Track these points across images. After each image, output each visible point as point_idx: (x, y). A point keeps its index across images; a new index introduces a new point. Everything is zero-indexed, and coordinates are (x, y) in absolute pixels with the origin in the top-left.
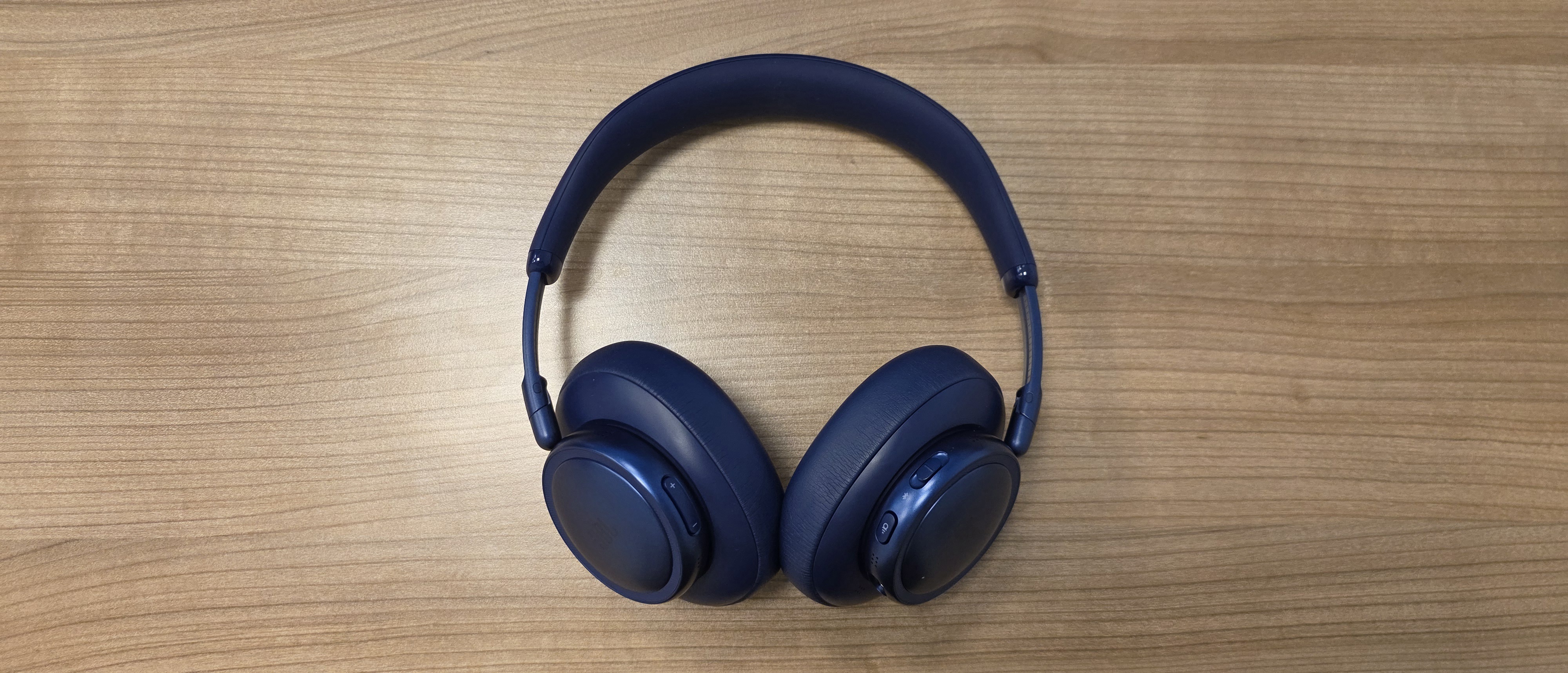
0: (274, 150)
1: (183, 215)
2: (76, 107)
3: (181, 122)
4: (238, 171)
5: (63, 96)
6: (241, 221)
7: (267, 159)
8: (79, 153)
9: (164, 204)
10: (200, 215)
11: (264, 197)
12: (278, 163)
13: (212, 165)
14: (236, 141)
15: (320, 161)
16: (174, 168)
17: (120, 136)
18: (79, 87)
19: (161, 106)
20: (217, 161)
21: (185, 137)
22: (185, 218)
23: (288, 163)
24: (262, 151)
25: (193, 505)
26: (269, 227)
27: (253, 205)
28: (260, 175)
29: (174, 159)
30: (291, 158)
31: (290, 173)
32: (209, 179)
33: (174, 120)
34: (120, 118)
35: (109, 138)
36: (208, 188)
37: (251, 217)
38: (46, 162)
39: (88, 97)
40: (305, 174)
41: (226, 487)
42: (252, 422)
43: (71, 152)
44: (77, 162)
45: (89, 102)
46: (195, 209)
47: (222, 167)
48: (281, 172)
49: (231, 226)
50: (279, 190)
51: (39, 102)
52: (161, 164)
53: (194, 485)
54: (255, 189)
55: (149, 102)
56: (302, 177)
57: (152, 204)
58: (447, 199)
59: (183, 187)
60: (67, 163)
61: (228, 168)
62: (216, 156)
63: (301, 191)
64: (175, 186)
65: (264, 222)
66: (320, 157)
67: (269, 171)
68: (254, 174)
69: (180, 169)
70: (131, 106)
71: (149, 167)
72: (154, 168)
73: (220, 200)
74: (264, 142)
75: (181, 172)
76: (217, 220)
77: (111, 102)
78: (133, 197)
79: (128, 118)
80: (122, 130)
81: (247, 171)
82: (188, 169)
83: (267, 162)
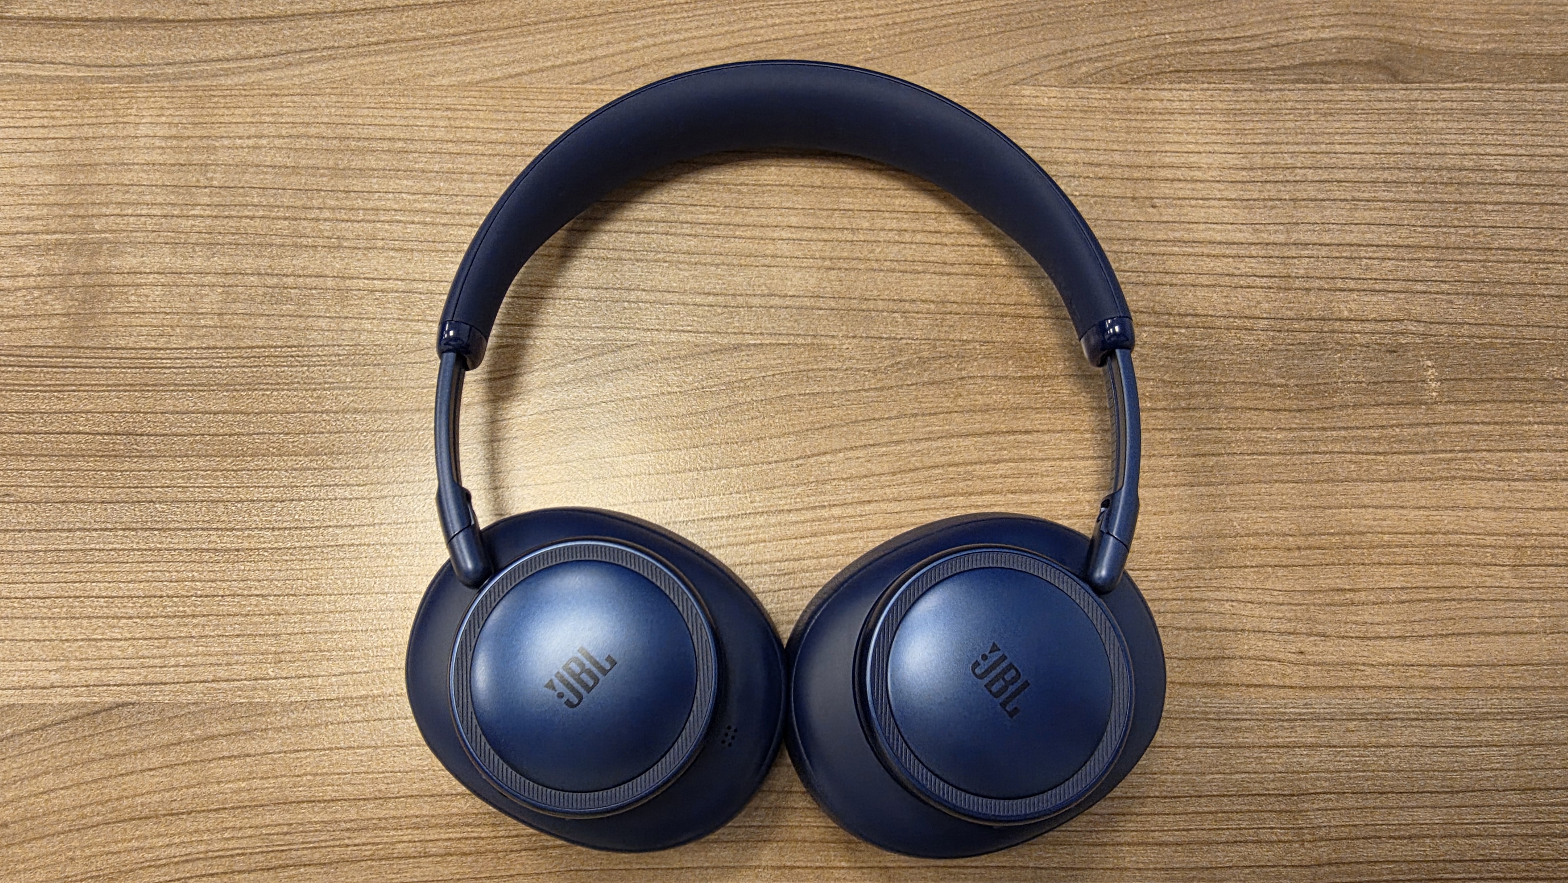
0: (404, 195)
1: (287, 276)
2: (158, 143)
3: (289, 162)
4: (358, 222)
5: (143, 130)
6: (361, 284)
7: (396, 207)
8: (160, 200)
9: (263, 263)
10: (310, 276)
11: (391, 253)
12: (410, 211)
13: (327, 214)
14: (357, 184)
15: (464, 208)
16: (279, 218)
17: (212, 179)
18: (163, 119)
19: (264, 142)
20: (333, 209)
21: (294, 179)
22: (290, 281)
23: (423, 211)
24: (391, 195)
25: (288, 657)
26: (396, 292)
27: (377, 263)
28: (387, 226)
29: (278, 207)
30: (426, 205)
31: (425, 224)
32: (321, 231)
33: (279, 160)
34: (212, 158)
35: (198, 181)
36: (321, 242)
37: (373, 279)
38: (117, 211)
39: (174, 131)
40: (444, 225)
41: (333, 632)
42: (369, 545)
43: (148, 198)
44: (156, 211)
45: (175, 137)
46: (303, 268)
47: (338, 216)
48: (413, 223)
49: (349, 290)
50: (410, 245)
51: (112, 138)
52: (261, 213)
53: (290, 630)
54: (380, 244)
55: (249, 138)
56: (440, 228)
57: (249, 263)
58: (625, 255)
59: (289, 241)
60: (144, 212)
61: (346, 217)
62: (332, 203)
63: (439, 246)
64: (279, 241)
65: (390, 284)
66: (463, 202)
67: (399, 222)
68: (379, 225)
69: (286, 219)
70: (226, 142)
71: (247, 217)
72: (252, 218)
73: (334, 257)
74: (393, 185)
75: (286, 223)
76: (330, 283)
77: (202, 138)
78: (224, 254)
79: (222, 156)
80: (215, 172)
81: (369, 221)
82: (296, 219)
83: (395, 210)
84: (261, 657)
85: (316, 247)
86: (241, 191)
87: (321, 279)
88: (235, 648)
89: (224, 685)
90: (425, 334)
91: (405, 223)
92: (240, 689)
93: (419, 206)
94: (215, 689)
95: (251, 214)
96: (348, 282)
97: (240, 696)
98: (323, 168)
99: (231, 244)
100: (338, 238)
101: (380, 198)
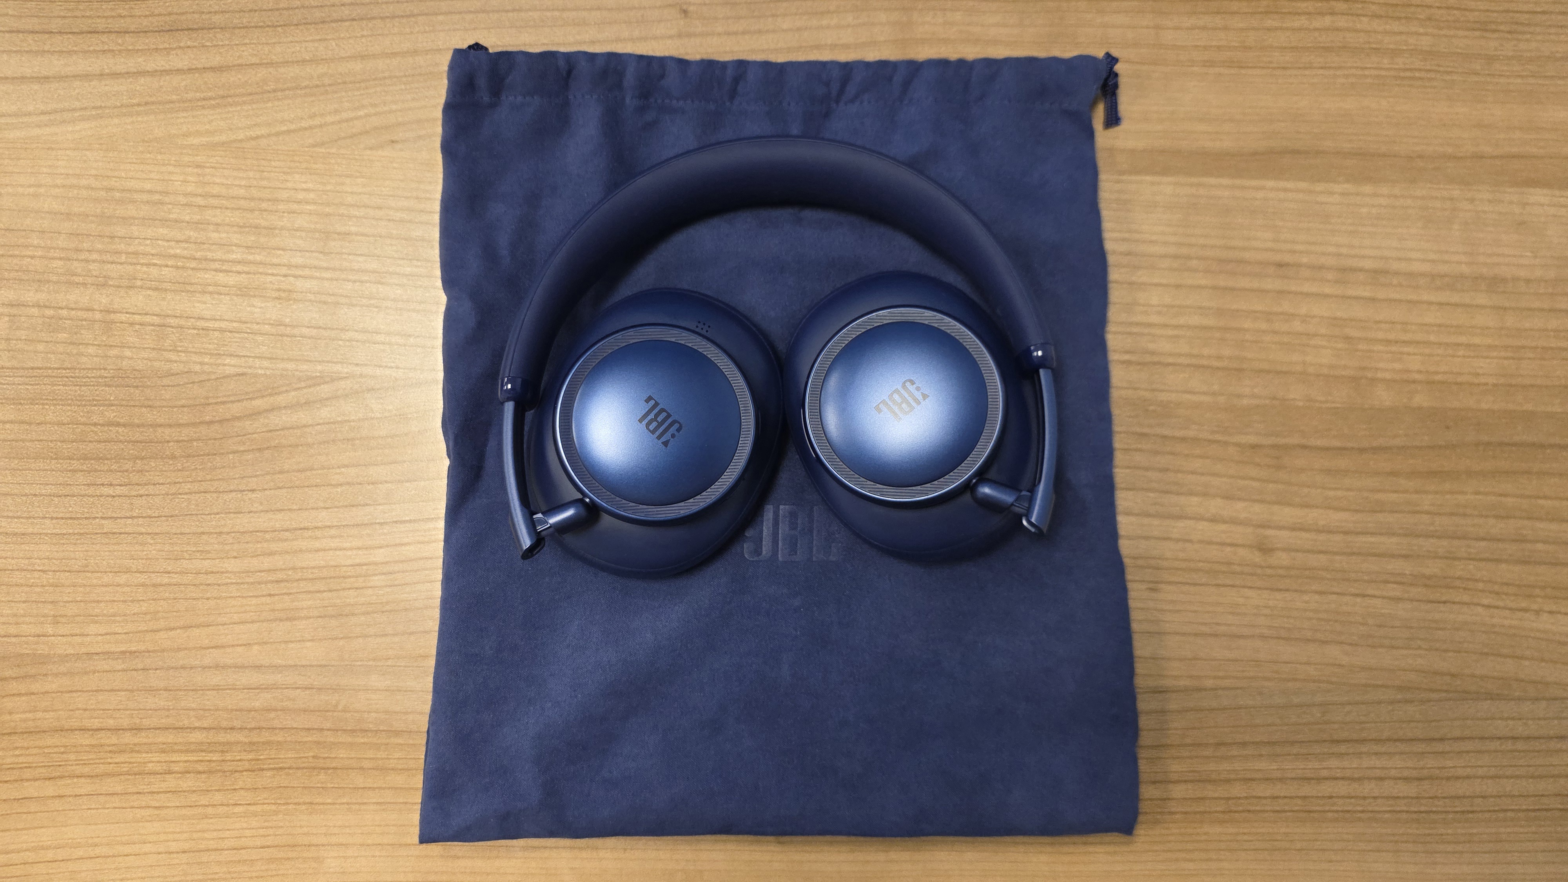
84: (42, 619)
85: (85, 284)
86: (24, 233)
87: (90, 313)
88: (22, 612)
89: (13, 640)
90: (176, 362)
91: (161, 266)
92: (27, 643)
93: (172, 252)
94: (7, 643)
95: (30, 253)
96: (112, 316)
97: (26, 648)
98: (92, 216)
99: (15, 279)
100: (105, 277)
101: (140, 244)
